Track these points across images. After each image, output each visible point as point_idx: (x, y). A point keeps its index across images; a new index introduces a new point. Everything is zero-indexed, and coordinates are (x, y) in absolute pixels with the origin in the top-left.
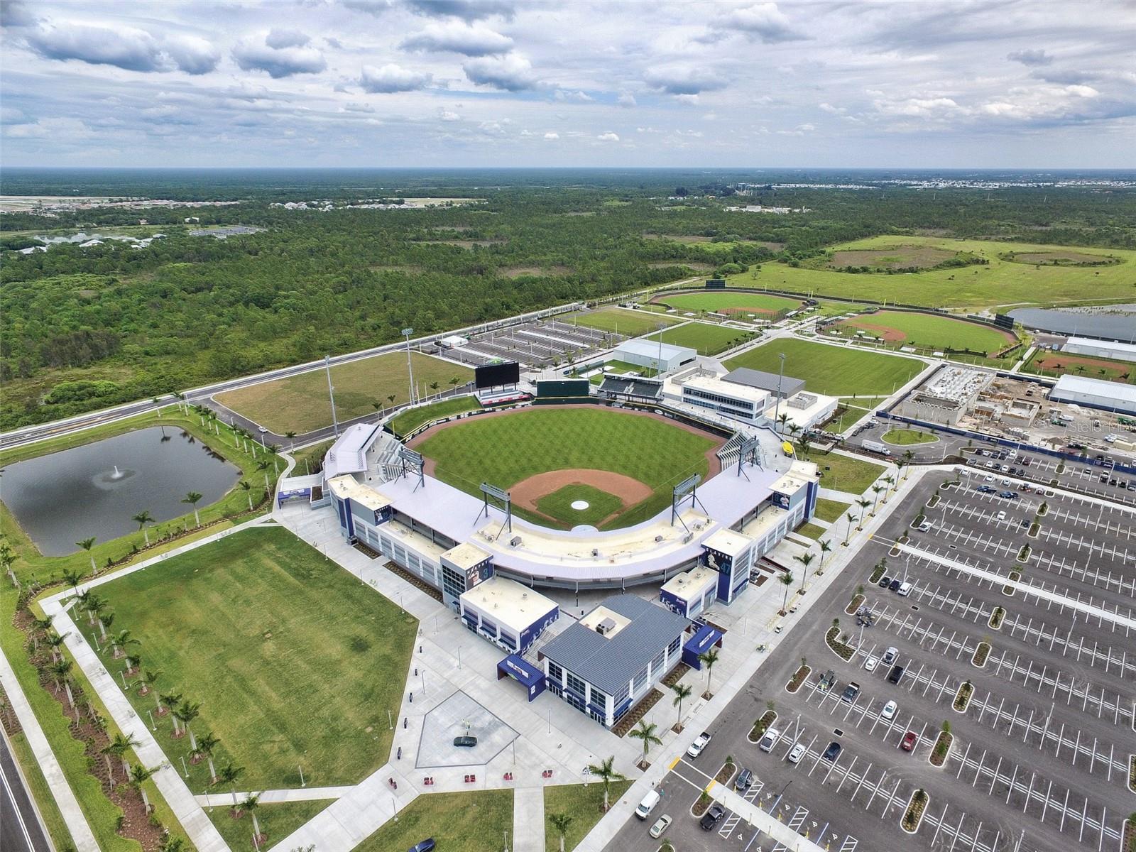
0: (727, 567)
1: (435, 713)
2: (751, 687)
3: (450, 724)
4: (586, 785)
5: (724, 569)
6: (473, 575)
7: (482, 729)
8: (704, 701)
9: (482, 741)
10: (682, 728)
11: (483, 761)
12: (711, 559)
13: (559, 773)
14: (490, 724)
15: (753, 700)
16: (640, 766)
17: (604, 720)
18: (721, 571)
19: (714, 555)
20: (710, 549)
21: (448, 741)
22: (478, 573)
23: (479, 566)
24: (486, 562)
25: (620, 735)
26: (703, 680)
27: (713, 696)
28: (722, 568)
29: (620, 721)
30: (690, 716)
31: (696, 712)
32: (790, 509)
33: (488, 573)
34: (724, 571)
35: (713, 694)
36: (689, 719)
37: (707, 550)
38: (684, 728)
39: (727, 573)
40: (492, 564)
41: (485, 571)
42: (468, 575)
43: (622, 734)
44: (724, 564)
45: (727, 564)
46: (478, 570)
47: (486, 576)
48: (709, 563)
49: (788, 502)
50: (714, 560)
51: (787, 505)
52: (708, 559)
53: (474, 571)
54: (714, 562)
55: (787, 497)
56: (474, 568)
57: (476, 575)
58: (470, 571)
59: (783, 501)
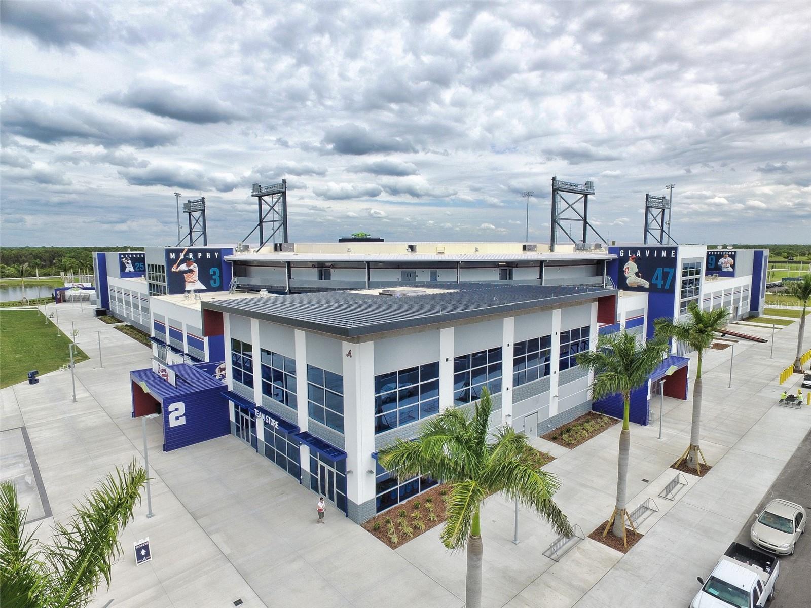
0: (665, 275)
5: (659, 283)
6: (184, 267)
8: (687, 478)
10: (634, 537)
12: (631, 268)
17: (342, 484)
18: (652, 290)
19: (637, 261)
20: (626, 249)
22: (195, 267)
23: (200, 255)
24: (217, 255)
25: (395, 539)
26: (663, 439)
27: (710, 467)
28: (654, 281)
29: (404, 502)
30: (652, 506)
31: (670, 496)
32: (736, 274)
33: (221, 277)
34: (660, 287)
35: (708, 464)
36: (648, 512)
37: (622, 255)
38: (640, 536)
39: (667, 287)
40: (229, 263)
41: (215, 272)
42: (171, 263)
43: (404, 538)
44: (659, 271)
45: (666, 270)
46: (197, 261)
47: (215, 282)
48: (626, 278)
49: (733, 266)
50: (637, 270)
51: (731, 269)
52: (623, 271)
53: (186, 260)
54: (637, 274)
55: (730, 256)
56: (187, 254)
57: (191, 271)
58: (178, 256)
59: (722, 263)
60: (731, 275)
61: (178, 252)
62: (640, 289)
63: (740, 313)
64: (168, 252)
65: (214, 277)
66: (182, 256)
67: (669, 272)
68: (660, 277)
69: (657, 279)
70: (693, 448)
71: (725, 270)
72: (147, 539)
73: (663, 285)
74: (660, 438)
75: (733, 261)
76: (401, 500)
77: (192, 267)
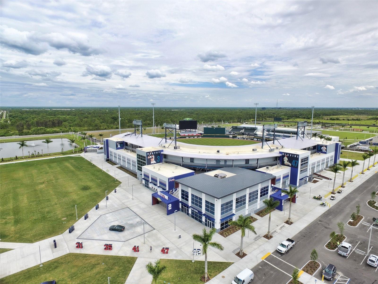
0: (296, 163)
1: (107, 215)
2: (320, 221)
3: (113, 220)
4: (193, 262)
5: (294, 165)
6: (151, 157)
7: (132, 224)
8: (287, 225)
9: (128, 230)
10: (271, 237)
11: (123, 240)
12: (286, 159)
13: (175, 252)
14: (138, 222)
15: (324, 228)
16: (238, 254)
17: (213, 225)
18: (292, 166)
19: (287, 157)
20: (284, 153)
21: (107, 228)
22: (153, 156)
23: (155, 153)
24: (159, 152)
25: (225, 236)
26: (285, 215)
27: (293, 223)
28: (292, 164)
29: (225, 229)
30: (277, 231)
31: (281, 229)
32: (327, 153)
33: (160, 159)
34: (294, 166)
35: (293, 222)
36: (276, 232)
37: (283, 155)
38: (273, 237)
39: (296, 166)
40: (162, 154)
41: (158, 157)
42: (148, 156)
43: (227, 236)
44: (294, 161)
45: (296, 161)
46: (154, 155)
47: (158, 160)
48: (284, 162)
49: (326, 150)
50: (287, 160)
51: (326, 151)
52: (283, 160)
53: (152, 155)
54: (287, 161)
55: (325, 147)
56: (152, 153)
57: (152, 158)
58: (149, 154)
59: (323, 149)
60: (325, 153)
61: (149, 153)
62: (288, 166)
63: (329, 165)
64: (147, 153)
65: (158, 159)
66: (150, 154)
67: (296, 162)
68: (294, 163)
69: (293, 163)
70: (289, 219)
71: (323, 151)
72: (180, 234)
73: (295, 166)
74: (284, 215)
75: (326, 148)
76: (225, 228)
77: (153, 157)
